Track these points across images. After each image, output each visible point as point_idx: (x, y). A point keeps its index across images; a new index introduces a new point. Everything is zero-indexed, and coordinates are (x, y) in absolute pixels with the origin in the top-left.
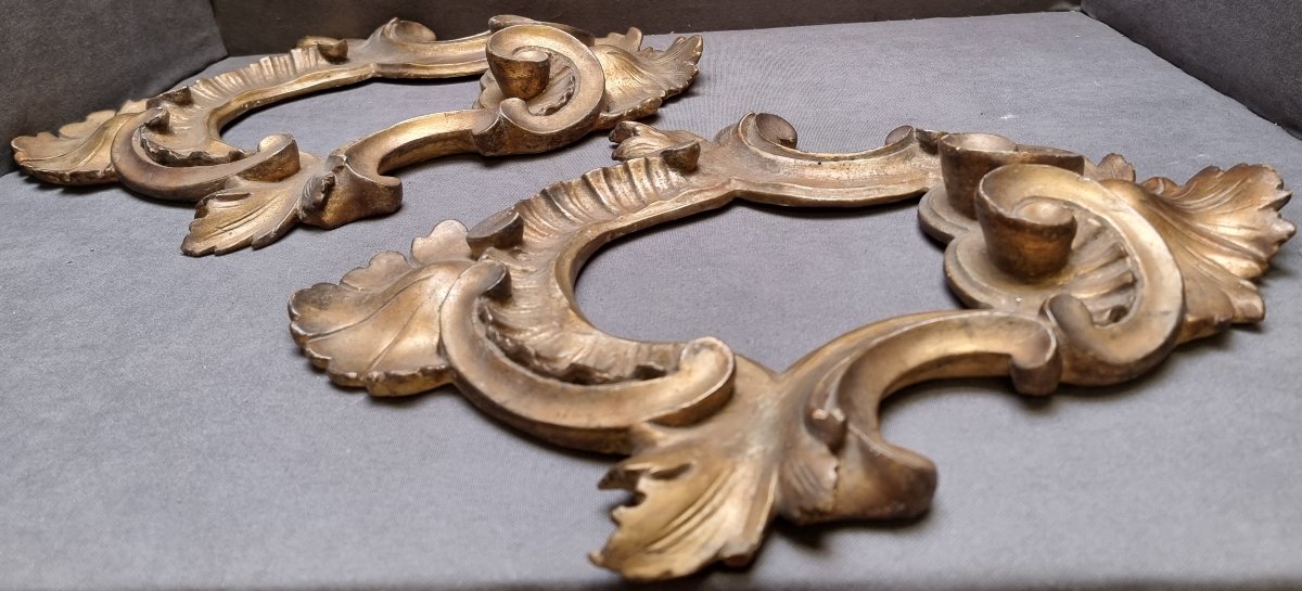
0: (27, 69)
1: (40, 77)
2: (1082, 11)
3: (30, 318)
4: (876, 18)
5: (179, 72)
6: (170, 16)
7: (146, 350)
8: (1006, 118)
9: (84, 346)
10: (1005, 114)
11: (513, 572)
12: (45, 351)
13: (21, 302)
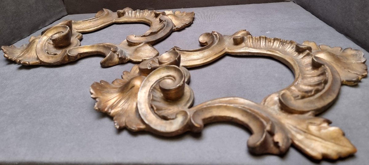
0: (12, 19)
1: (16, 21)
2: (293, 2)
3: (6, 86)
4: (237, 4)
5: (54, 19)
6: (51, 4)
7: (33, 95)
8: (267, 33)
9: (18, 94)
10: (267, 31)
11: (116, 160)
12: (9, 95)
13: (5, 81)
